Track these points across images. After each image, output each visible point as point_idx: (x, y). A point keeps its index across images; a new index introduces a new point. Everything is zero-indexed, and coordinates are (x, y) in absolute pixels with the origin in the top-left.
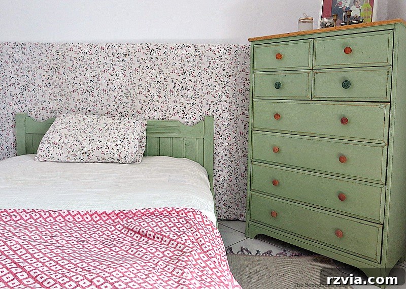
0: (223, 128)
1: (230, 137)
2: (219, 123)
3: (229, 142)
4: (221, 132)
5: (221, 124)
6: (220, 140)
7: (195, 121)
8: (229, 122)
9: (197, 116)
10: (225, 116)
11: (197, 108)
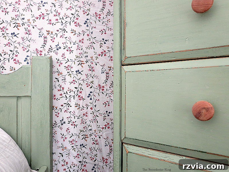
0: (69, 79)
1: (83, 95)
2: (62, 69)
3: (81, 103)
4: (67, 86)
5: (65, 72)
6: (63, 101)
7: (17, 67)
8: (79, 68)
9: (21, 57)
10: (72, 56)
11: (21, 42)
